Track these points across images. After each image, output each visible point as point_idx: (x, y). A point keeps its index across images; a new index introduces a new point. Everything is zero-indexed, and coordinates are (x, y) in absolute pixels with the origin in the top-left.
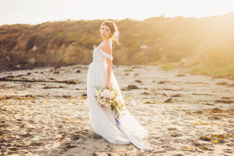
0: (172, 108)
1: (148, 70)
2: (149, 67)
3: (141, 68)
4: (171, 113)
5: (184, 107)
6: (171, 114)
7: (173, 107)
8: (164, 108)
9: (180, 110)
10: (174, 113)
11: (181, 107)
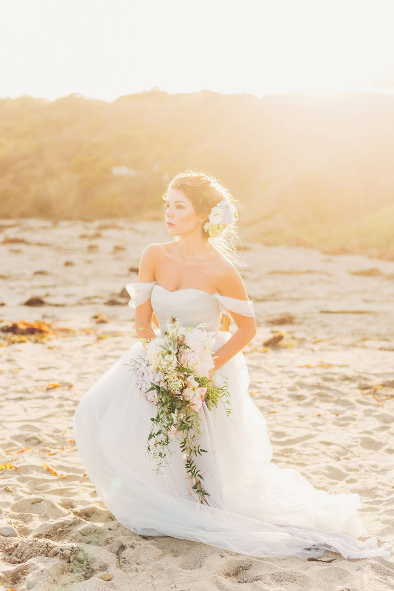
0: (305, 372)
1: (143, 234)
2: (142, 226)
3: (121, 228)
4: (320, 395)
5: (339, 366)
6: (323, 397)
7: (308, 367)
8: (283, 372)
9: (335, 377)
10: (330, 393)
11: (330, 366)
